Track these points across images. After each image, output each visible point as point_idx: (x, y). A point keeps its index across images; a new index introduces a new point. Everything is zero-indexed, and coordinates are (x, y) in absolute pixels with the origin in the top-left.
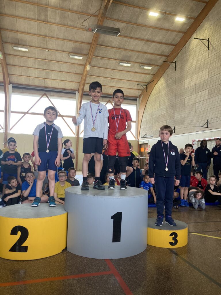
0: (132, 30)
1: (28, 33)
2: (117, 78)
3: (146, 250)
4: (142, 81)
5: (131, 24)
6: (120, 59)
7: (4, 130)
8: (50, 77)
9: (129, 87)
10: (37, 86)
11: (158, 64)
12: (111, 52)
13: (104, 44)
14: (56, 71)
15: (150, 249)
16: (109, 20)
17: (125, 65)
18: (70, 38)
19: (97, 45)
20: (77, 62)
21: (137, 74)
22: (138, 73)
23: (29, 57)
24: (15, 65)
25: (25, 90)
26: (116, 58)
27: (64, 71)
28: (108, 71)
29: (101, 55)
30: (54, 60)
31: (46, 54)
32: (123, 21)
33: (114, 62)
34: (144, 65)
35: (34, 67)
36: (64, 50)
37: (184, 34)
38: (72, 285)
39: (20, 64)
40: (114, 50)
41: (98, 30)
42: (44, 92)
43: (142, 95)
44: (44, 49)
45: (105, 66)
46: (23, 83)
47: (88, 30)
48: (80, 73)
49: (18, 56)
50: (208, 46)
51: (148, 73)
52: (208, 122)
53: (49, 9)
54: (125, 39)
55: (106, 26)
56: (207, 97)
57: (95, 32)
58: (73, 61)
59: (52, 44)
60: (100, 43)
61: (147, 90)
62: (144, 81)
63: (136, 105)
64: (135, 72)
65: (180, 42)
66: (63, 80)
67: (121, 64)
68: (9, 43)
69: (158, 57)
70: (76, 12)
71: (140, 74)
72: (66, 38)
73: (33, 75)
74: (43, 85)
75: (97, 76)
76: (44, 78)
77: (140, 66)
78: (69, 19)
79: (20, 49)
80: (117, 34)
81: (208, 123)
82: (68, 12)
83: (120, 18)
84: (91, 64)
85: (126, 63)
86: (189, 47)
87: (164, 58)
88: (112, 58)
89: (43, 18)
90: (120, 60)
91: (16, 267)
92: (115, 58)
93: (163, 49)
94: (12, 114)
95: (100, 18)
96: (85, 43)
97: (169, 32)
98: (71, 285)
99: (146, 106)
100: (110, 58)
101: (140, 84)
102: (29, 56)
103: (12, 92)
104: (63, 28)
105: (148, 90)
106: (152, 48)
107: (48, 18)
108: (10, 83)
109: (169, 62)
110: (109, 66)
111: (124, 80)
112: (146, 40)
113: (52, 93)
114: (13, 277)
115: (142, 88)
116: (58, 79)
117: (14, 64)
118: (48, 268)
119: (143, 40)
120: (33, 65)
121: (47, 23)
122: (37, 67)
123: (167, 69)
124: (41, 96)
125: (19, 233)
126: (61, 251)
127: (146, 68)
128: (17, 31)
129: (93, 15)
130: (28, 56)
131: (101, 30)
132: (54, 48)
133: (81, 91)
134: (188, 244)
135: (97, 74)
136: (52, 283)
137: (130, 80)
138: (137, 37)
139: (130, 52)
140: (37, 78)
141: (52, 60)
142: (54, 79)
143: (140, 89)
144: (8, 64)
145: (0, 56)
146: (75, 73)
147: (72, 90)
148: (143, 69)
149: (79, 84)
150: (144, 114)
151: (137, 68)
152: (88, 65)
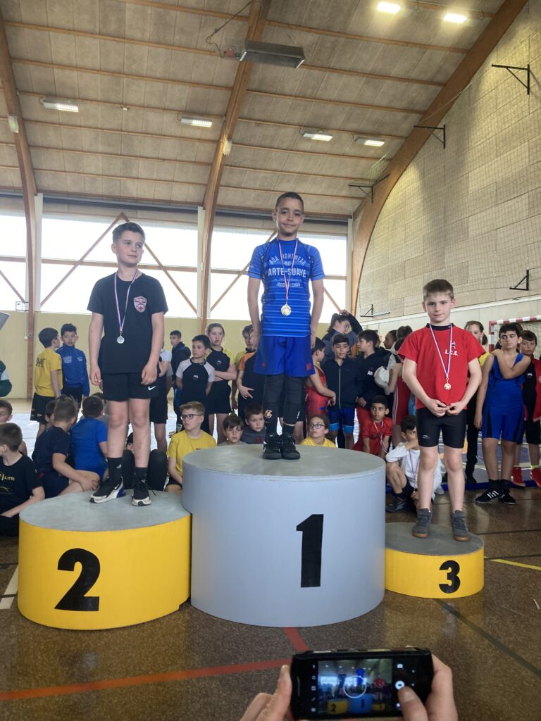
0: (333, 50)
1: (77, 68)
2: (298, 171)
3: (384, 604)
4: (360, 176)
5: (332, 36)
6: (305, 122)
7: (28, 304)
8: (134, 174)
9: (329, 193)
10: (102, 196)
11: (399, 133)
12: (281, 108)
13: (264, 88)
14: (147, 158)
15: (393, 601)
16: (277, 28)
17: (317, 137)
18: (180, 77)
19: (248, 90)
20: (198, 134)
21: (348, 159)
22: (349, 156)
23: (81, 127)
24: (48, 148)
25: (73, 208)
26: (296, 122)
28: (274, 153)
29: (257, 116)
30: (144, 130)
31: (122, 117)
32: (310, 29)
33: (290, 130)
34: (365, 137)
35: (93, 149)
36: (168, 105)
37: (465, 55)
38: (209, 694)
39: (61, 144)
40: (289, 101)
41: (248, 52)
43: (359, 212)
44: (116, 105)
45: (267, 142)
46: (69, 190)
47: (225, 54)
48: (206, 161)
49: (56, 124)
50: (526, 85)
51: (375, 156)
52: (527, 277)
53: (127, 5)
54: (316, 72)
55: (269, 42)
56: (525, 214)
57: (241, 60)
58: (187, 133)
59: (138, 92)
60: (254, 86)
61: (372, 198)
62: (364, 177)
63: (347, 235)
64: (343, 155)
65: (455, 75)
66: (165, 179)
67: (305, 135)
68: (33, 93)
69: (400, 115)
70: (195, 11)
71: (354, 160)
72: (171, 77)
73: (92, 169)
74: (117, 193)
75: (248, 168)
76: (120, 177)
77: (356, 140)
78: (176, 29)
79: (60, 107)
80: (297, 61)
81: (528, 280)
82: (175, 12)
83: (303, 22)
84: (233, 137)
85: (320, 132)
86: (478, 88)
87: (414, 118)
88: (286, 122)
89: (113, 27)
90: (305, 126)
91: (72, 649)
92: (292, 122)
93: (414, 95)
94: (44, 266)
95: (253, 23)
96: (217, 86)
97: (428, 52)
98: (206, 691)
99: (372, 239)
100: (280, 121)
101: (356, 183)
102: (82, 125)
103: (44, 212)
104: (162, 50)
105: (376, 198)
106: (386, 92)
107: (127, 29)
108: (38, 191)
109: (428, 128)
110: (278, 141)
112: (370, 74)
113: (139, 213)
114: (67, 673)
115: (360, 193)
116: (154, 178)
117: (45, 144)
118: (150, 650)
119: (364, 74)
120: (91, 145)
121: (122, 40)
122: (101, 148)
123: (423, 144)
124: (113, 221)
125: (78, 566)
126: (177, 608)
127: (369, 143)
128: (52, 64)
129: (236, 16)
130: (79, 124)
131: (256, 53)
132: (140, 103)
133: (209, 205)
134: (484, 588)
135: (247, 163)
136: (160, 688)
137: (330, 174)
138: (348, 66)
139: (330, 106)
140: (102, 175)
141: (137, 131)
142: (143, 177)
143: (357, 196)
144: (30, 144)
145: (14, 125)
146: (195, 162)
147: (189, 203)
148: (362, 145)
149: (204, 188)
150: (367, 259)
151: (347, 144)
152: (225, 142)
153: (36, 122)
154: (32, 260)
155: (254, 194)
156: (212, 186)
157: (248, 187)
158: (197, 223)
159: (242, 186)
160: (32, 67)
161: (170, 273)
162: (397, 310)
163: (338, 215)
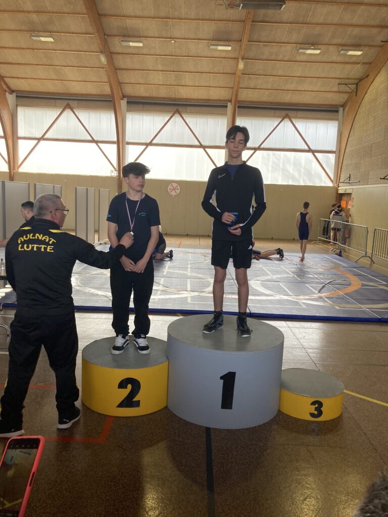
1: (139, 17)
2: (298, 75)
4: (346, 77)
6: (300, 41)
7: (117, 171)
8: (183, 83)
9: (323, 90)
10: (164, 98)
11: (374, 44)
12: (281, 32)
13: (267, 19)
14: (191, 72)
17: (309, 52)
18: (207, 17)
19: (253, 22)
20: (223, 55)
21: (335, 65)
22: (337, 63)
23: (146, 55)
24: (127, 69)
26: (293, 41)
27: (203, 71)
28: (279, 64)
29: (262, 39)
30: (186, 55)
31: (172, 47)
33: (289, 47)
34: (348, 48)
35: (155, 68)
36: (200, 36)
39: (135, 67)
40: (287, 27)
41: (244, 3)
42: (175, 108)
43: (348, 103)
44: (167, 39)
45: (273, 57)
46: (143, 95)
48: (231, 72)
49: (130, 54)
51: (358, 61)
54: (305, 5)
57: (241, 8)
58: (216, 54)
59: (181, 29)
61: (356, 92)
62: (350, 77)
63: (337, 120)
66: (204, 85)
67: (300, 51)
68: (115, 36)
69: (375, 31)
71: (341, 66)
72: (201, 18)
73: (156, 82)
74: (173, 96)
75: (261, 75)
76: (174, 85)
77: (340, 51)
79: (131, 44)
80: (281, 6)
84: (245, 57)
85: (313, 47)
88: (286, 41)
90: (300, 44)
92: (290, 41)
93: (384, 15)
94: (127, 146)
96: (233, 21)
100: (281, 41)
101: (343, 81)
102: (147, 53)
103: (128, 110)
104: (193, 1)
105: (359, 93)
106: (361, 15)
108: (124, 97)
110: (281, 56)
111: (311, 77)
112: (347, 3)
113: (189, 108)
115: (347, 89)
116: (197, 85)
117: (126, 67)
119: (341, 3)
120: (154, 66)
122: (160, 68)
124: (171, 115)
127: (350, 53)
128: (124, 16)
130: (145, 53)
132: (183, 37)
133: (233, 101)
135: (261, 72)
137: (323, 76)
139: (318, 28)
140: (163, 85)
141: (182, 55)
142: (189, 85)
143: (344, 91)
144: (117, 68)
145: (103, 59)
146: (223, 73)
147: (222, 100)
148: (345, 55)
149: (231, 90)
150: (349, 139)
151: (334, 54)
152: (240, 60)
153: (119, 53)
154: (121, 143)
155: (267, 92)
156: (236, 90)
157: (262, 88)
158: (227, 114)
159: (258, 87)
160: (112, 19)
161: (208, 150)
162: (364, 180)
163: (332, 105)
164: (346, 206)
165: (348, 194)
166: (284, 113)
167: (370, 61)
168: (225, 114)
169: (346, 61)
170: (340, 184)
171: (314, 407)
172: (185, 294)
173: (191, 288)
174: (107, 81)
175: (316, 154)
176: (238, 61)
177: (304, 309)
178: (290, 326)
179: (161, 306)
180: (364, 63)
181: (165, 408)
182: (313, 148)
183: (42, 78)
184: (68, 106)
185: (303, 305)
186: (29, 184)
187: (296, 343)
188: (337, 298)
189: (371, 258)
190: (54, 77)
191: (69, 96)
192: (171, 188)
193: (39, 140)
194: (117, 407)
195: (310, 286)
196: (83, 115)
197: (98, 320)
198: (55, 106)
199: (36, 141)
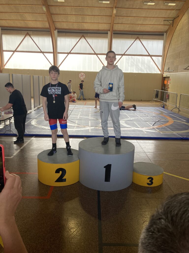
2: (143, 16)
4: (168, 17)
8: (85, 21)
9: (156, 24)
10: (76, 29)
14: (89, 15)
17: (149, 4)
20: (106, 6)
21: (162, 11)
22: (163, 9)
23: (66, 6)
24: (57, 14)
25: (67, 34)
27: (95, 15)
28: (134, 10)
30: (87, 6)
33: (139, 2)
34: (168, 2)
35: (71, 13)
42: (81, 35)
43: (168, 30)
45: (131, 7)
46: (66, 28)
48: (110, 15)
51: (173, 9)
58: (102, 6)
62: (170, 17)
63: (163, 39)
66: (96, 22)
67: (145, 3)
71: (165, 11)
73: (72, 21)
74: (81, 28)
76: (81, 23)
77: (165, 3)
79: (59, 0)
85: (151, 1)
94: (59, 55)
101: (166, 19)
102: (67, 5)
103: (59, 36)
105: (174, 25)
108: (56, 29)
110: (135, 6)
111: (150, 17)
113: (88, 34)
115: (168, 23)
116: (92, 22)
122: (74, 13)
124: (80, 38)
127: (170, 4)
133: (111, 30)
135: (125, 15)
137: (156, 17)
140: (75, 22)
141: (85, 6)
142: (89, 22)
144: (51, 13)
145: (44, 9)
146: (106, 16)
147: (105, 30)
148: (167, 5)
149: (110, 24)
150: (169, 49)
151: (161, 5)
152: (114, 9)
153: (52, 6)
154: (55, 53)
155: (128, 26)
156: (112, 24)
157: (125, 23)
158: (108, 37)
159: (123, 23)
161: (99, 56)
162: (176, 70)
163: (160, 32)
164: (167, 83)
165: (168, 77)
166: (136, 36)
167: (180, 9)
168: (107, 37)
169: (168, 9)
170: (164, 72)
171: (149, 180)
172: (88, 128)
173: (91, 125)
174: (47, 21)
175: (152, 57)
176: (113, 9)
177: (146, 134)
178: (138, 142)
179: (77, 134)
180: (177, 10)
181: (78, 182)
182: (151, 54)
183: (13, 19)
184: (28, 34)
185: (145, 132)
186: (9, 74)
187: (141, 150)
188: (161, 128)
189: (179, 109)
190: (20, 19)
191: (28, 29)
192: (81, 75)
193: (14, 52)
194: (55, 182)
195: (149, 123)
196: (36, 39)
197: (46, 141)
198: (21, 34)
199: (12, 53)
